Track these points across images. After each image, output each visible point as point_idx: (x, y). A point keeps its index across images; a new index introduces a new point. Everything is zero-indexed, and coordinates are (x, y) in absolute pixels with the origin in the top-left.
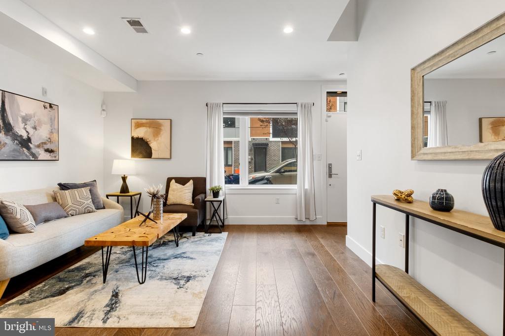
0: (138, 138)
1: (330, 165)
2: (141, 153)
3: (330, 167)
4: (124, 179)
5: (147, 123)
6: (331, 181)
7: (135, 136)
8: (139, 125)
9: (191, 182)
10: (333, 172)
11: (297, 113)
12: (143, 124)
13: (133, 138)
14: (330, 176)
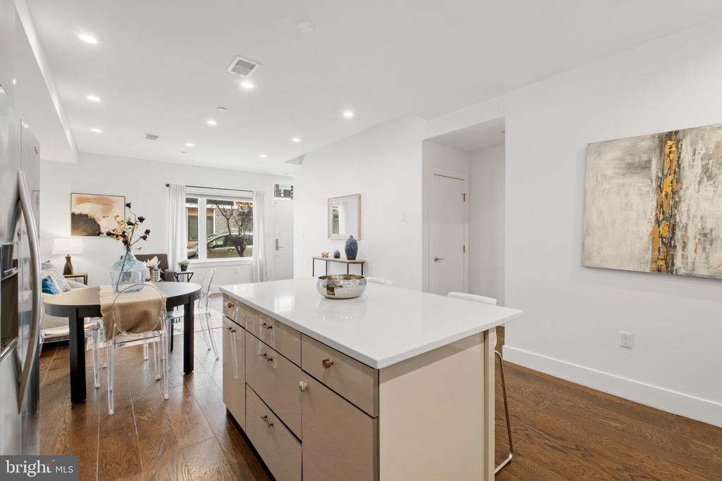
0: (81, 215)
1: (277, 240)
2: (85, 230)
3: (277, 242)
4: (68, 259)
5: (95, 199)
6: (278, 252)
7: (77, 211)
8: (81, 201)
9: (156, 258)
10: (279, 246)
11: (252, 199)
12: (88, 199)
13: (73, 215)
14: (277, 248)
